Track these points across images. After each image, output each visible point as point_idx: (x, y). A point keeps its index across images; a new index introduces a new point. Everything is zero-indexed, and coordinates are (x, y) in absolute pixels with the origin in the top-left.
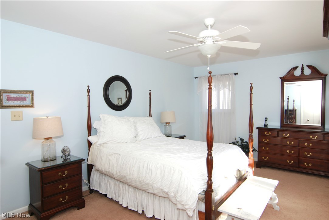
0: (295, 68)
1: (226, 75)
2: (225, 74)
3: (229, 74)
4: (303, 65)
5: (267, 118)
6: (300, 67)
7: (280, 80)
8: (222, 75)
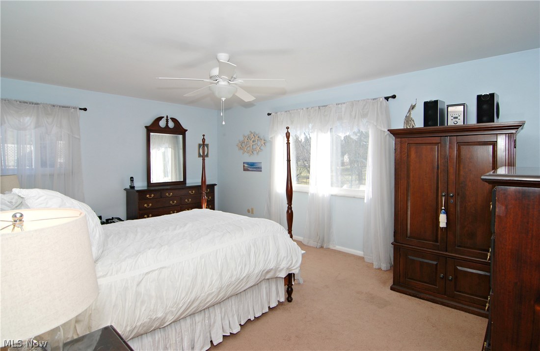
0: (161, 118)
1: (63, 107)
2: (62, 105)
3: (69, 107)
4: (167, 117)
5: (132, 178)
6: (165, 118)
7: (145, 130)
8: (54, 106)
